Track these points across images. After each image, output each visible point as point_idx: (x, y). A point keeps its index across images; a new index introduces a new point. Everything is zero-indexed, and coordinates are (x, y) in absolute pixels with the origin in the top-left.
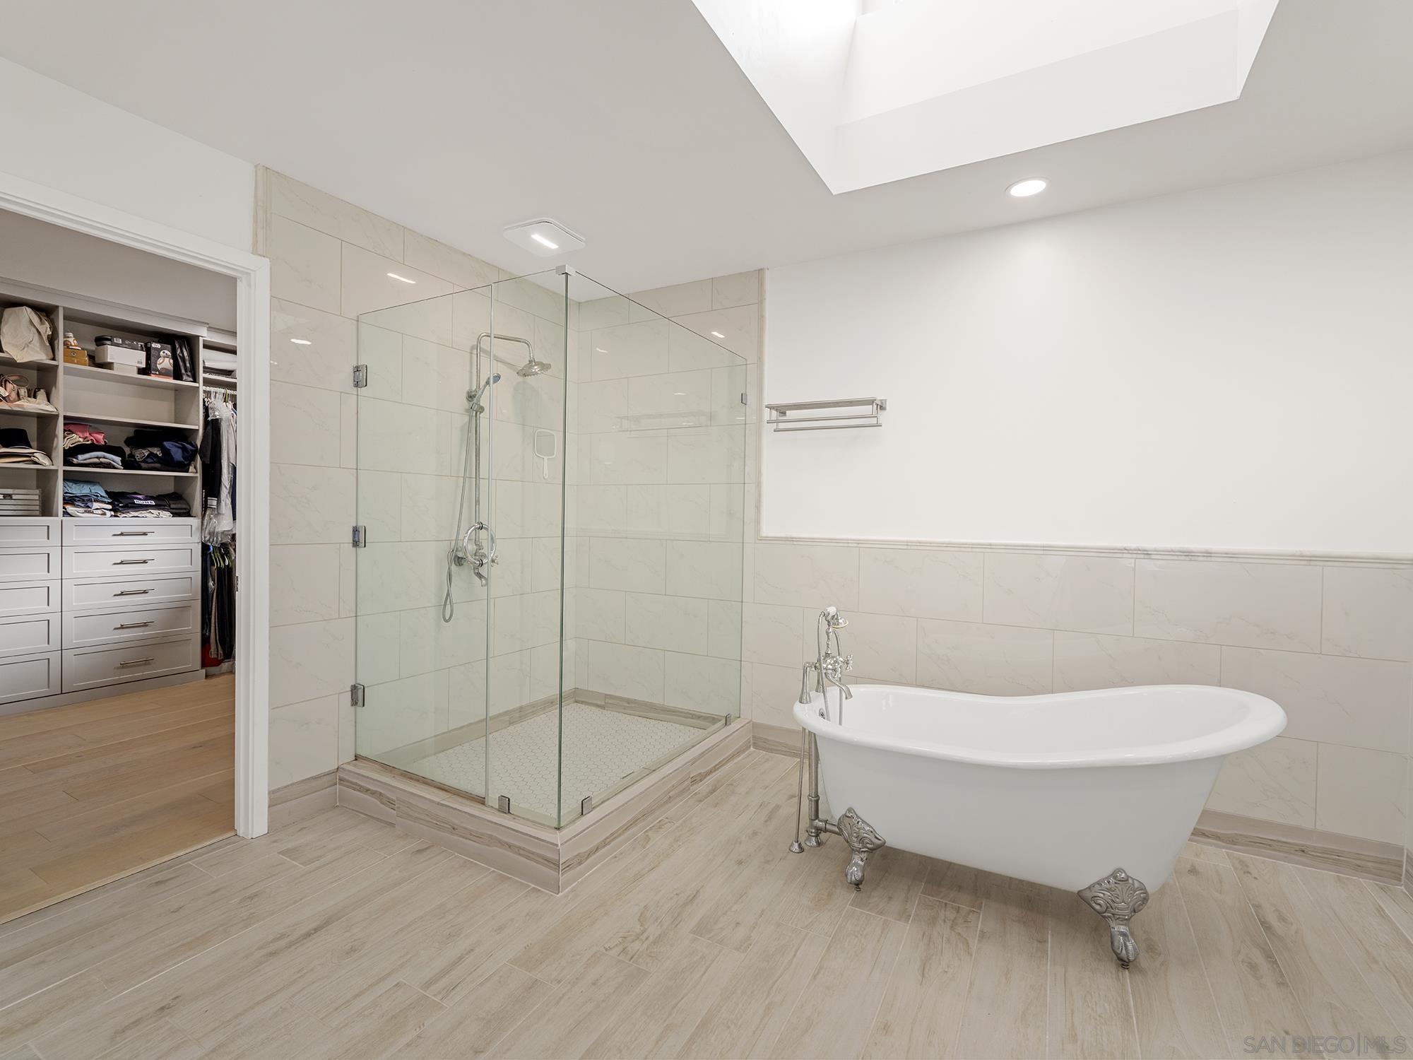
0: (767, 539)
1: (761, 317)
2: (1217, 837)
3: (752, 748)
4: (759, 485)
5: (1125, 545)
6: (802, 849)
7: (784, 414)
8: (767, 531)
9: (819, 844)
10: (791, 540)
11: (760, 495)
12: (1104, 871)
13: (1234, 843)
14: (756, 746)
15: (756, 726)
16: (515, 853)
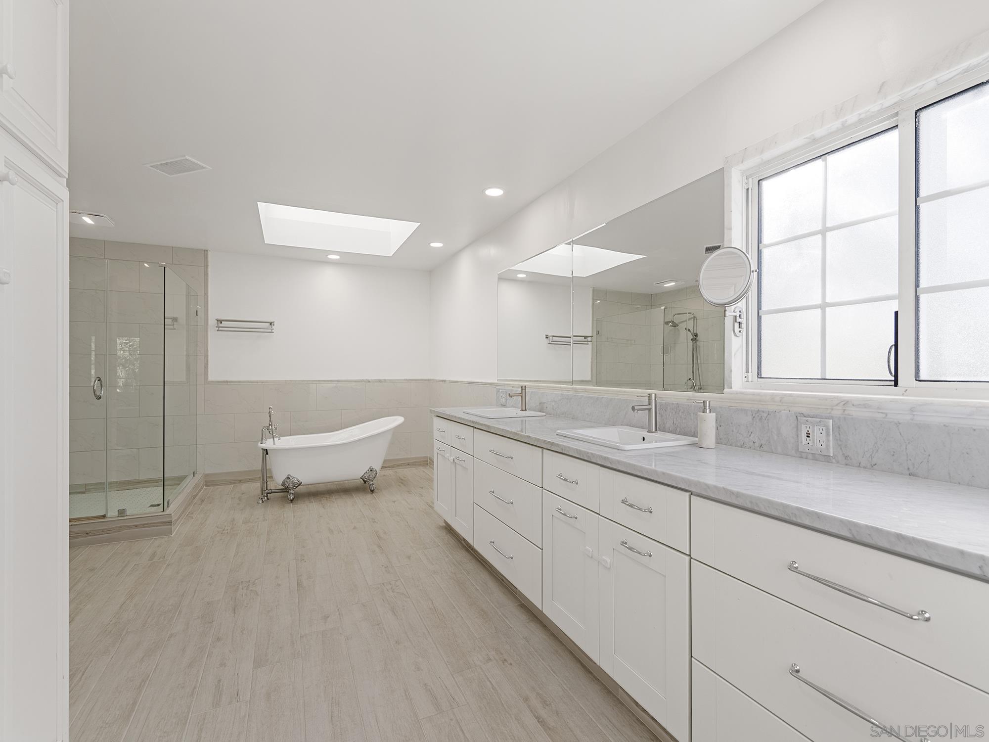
0: (212, 382)
1: (206, 274)
2: (389, 467)
3: (205, 487)
4: (206, 356)
5: (363, 379)
6: (263, 502)
7: (221, 323)
8: (211, 378)
9: (268, 499)
10: (227, 382)
11: (207, 361)
12: (367, 468)
13: (393, 467)
14: (207, 485)
15: (206, 475)
16: (142, 527)
